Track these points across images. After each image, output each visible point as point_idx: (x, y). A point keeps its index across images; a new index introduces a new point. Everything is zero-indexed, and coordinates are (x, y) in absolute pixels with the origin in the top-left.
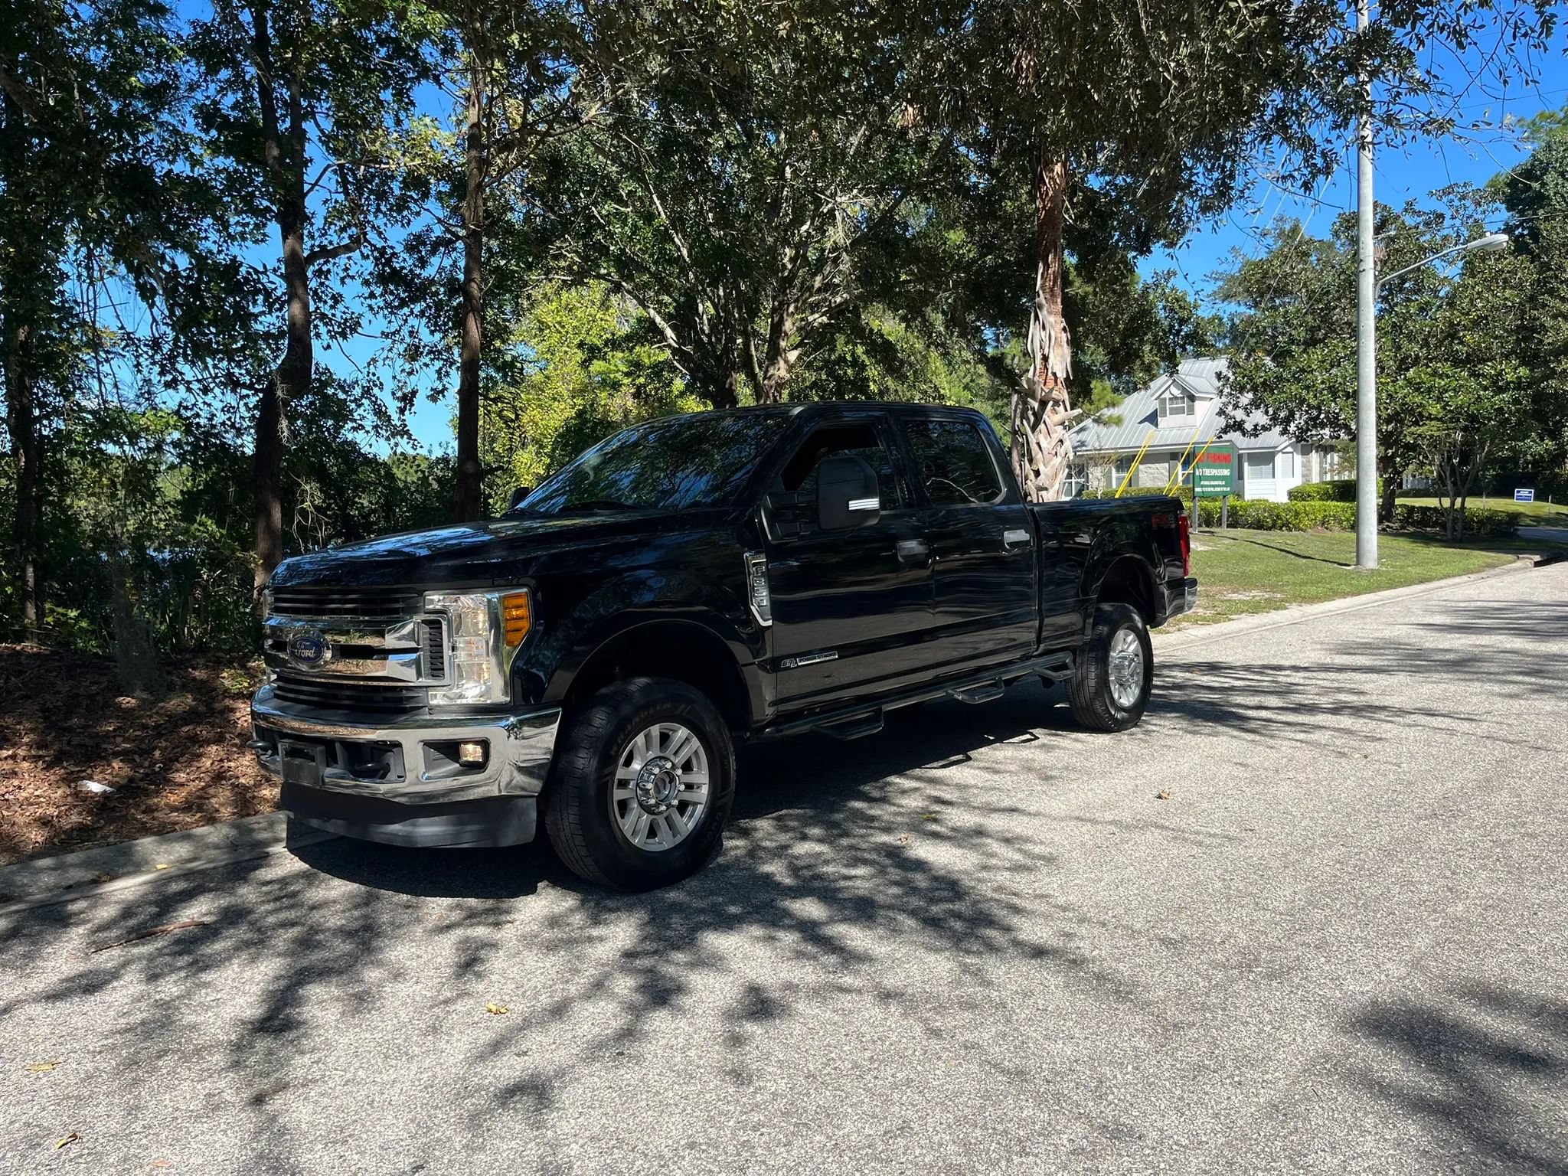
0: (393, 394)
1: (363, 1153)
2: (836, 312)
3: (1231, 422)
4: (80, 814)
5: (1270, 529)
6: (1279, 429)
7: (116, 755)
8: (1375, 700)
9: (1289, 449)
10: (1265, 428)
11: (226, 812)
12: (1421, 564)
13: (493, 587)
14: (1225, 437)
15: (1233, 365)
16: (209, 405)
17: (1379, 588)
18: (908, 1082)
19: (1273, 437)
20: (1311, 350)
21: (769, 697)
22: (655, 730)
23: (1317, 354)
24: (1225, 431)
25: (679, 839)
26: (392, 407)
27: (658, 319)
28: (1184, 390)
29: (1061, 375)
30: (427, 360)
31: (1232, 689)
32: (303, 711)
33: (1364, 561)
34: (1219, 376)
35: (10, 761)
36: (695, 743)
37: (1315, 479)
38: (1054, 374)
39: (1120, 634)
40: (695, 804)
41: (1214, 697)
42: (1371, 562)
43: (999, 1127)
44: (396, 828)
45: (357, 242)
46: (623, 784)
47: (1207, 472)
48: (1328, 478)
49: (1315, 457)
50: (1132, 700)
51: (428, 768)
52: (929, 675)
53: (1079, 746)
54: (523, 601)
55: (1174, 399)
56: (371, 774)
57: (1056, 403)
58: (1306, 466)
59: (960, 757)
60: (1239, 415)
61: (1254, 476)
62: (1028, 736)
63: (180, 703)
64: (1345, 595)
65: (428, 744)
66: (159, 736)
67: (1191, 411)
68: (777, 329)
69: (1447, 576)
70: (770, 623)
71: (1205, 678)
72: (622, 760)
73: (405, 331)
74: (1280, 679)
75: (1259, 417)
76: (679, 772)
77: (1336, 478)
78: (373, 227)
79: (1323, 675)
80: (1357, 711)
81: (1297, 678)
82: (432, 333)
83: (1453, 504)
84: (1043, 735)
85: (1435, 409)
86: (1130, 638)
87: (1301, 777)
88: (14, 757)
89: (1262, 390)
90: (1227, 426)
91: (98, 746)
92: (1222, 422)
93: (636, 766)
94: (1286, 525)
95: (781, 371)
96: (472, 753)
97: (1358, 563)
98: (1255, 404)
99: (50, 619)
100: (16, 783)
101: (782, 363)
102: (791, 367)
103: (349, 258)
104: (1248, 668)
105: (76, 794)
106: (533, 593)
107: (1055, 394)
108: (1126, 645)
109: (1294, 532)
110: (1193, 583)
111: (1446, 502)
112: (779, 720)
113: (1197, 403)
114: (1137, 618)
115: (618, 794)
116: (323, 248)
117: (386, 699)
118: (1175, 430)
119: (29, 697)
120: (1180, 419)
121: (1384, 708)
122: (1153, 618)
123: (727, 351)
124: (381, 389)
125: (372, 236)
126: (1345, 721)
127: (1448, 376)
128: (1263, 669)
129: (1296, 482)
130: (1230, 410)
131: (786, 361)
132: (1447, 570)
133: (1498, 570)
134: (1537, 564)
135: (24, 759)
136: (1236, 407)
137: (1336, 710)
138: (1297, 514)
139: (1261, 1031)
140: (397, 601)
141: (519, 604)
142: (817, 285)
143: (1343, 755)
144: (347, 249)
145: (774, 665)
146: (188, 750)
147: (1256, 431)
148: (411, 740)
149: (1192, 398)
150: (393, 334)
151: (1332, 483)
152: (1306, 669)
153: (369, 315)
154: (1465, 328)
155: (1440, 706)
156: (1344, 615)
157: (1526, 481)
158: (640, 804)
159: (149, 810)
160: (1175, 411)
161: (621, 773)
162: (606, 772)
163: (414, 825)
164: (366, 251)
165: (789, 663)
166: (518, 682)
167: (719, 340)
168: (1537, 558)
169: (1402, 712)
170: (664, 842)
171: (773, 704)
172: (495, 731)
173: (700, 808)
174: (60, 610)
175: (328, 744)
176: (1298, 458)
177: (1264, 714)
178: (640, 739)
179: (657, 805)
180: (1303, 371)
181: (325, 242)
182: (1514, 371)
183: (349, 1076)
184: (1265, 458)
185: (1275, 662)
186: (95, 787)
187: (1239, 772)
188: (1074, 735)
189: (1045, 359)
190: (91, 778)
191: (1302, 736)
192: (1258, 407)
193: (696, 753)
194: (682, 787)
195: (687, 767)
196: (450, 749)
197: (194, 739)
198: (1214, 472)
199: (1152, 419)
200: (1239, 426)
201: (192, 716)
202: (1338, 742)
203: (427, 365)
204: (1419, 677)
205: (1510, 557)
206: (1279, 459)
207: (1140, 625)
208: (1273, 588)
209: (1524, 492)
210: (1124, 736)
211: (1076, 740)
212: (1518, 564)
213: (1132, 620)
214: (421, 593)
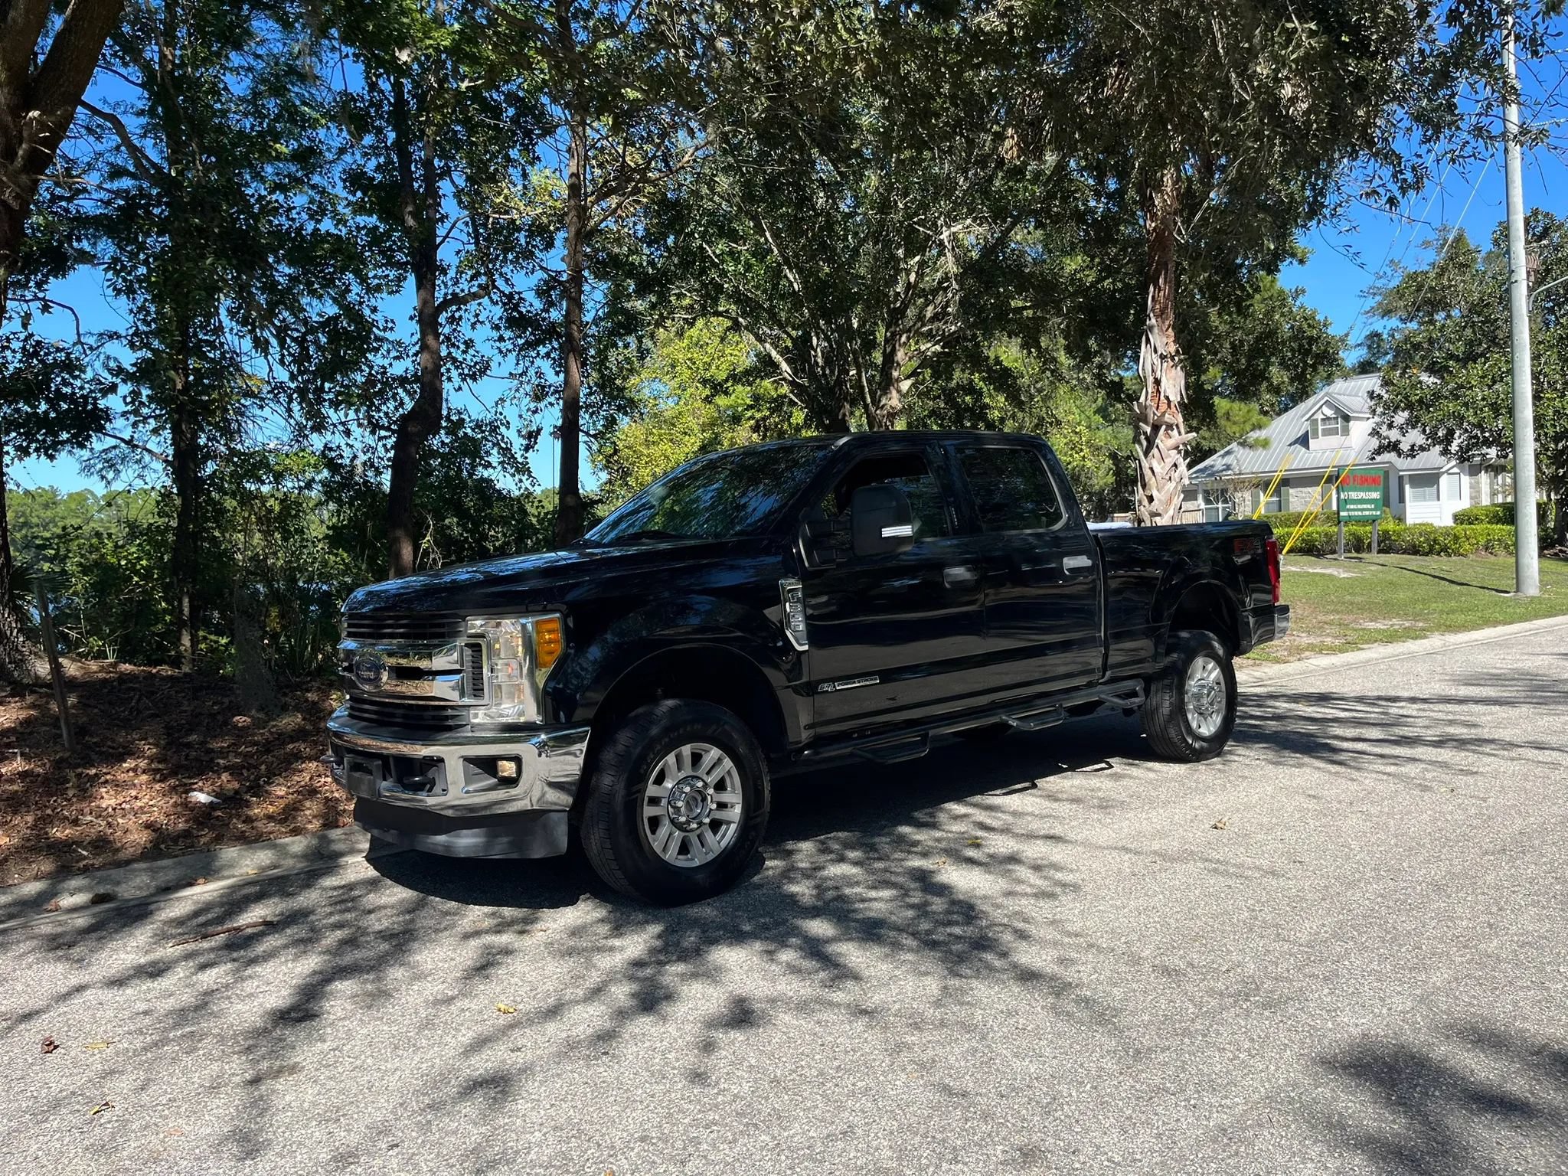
0: (519, 431)
1: (349, 1131)
2: (949, 341)
3: (1386, 442)
4: (186, 822)
5: (1427, 554)
6: (1438, 448)
7: (226, 769)
8: (1485, 733)
9: (1456, 470)
10: (1422, 449)
11: (315, 825)
13: (526, 613)
14: (1379, 459)
15: (1386, 383)
16: (352, 446)
17: (1537, 617)
18: (868, 1089)
19: (1433, 457)
20: (1470, 365)
21: (804, 719)
22: (686, 750)
23: (1477, 369)
24: (1379, 451)
25: (711, 857)
26: (518, 443)
27: (774, 353)
28: (1337, 410)
29: (1175, 398)
30: (552, 399)
31: (1336, 720)
32: (366, 727)
33: (1524, 587)
34: (1371, 395)
35: (131, 774)
36: (728, 763)
37: (1486, 501)
38: (1167, 398)
39: (1199, 661)
40: (729, 823)
41: (1312, 728)
42: (1532, 587)
43: (939, 1136)
44: (441, 838)
45: (485, 290)
46: (654, 801)
47: (1354, 495)
48: (1500, 499)
49: (1484, 478)
50: (1213, 730)
51: (468, 782)
52: (983, 700)
53: (1152, 775)
54: (556, 626)
55: (1327, 419)
56: (418, 788)
57: (1170, 427)
58: (1475, 489)
59: (1027, 784)
60: (1394, 435)
61: (1415, 498)
62: (1103, 765)
63: (291, 721)
65: (468, 760)
66: (268, 751)
67: (1346, 432)
68: (889, 359)
70: (806, 648)
71: (1310, 709)
72: (652, 778)
73: (532, 372)
74: (1391, 711)
75: (1415, 437)
76: (711, 791)
77: (1509, 499)
78: (501, 274)
79: (1441, 707)
80: (1461, 743)
81: (1412, 709)
82: (557, 373)
84: (1118, 764)
86: (1210, 666)
87: (1374, 810)
88: (134, 770)
89: (1418, 407)
90: (1380, 447)
91: (212, 760)
92: (1375, 443)
93: (669, 784)
94: (1445, 550)
95: (893, 401)
96: (508, 768)
97: (1516, 590)
98: (1412, 423)
99: (203, 646)
100: (134, 793)
101: (894, 392)
102: (904, 396)
103: (480, 304)
104: (1360, 700)
105: (186, 805)
106: (565, 617)
107: (1168, 418)
108: (1204, 674)
109: (1454, 558)
110: (1285, 609)
112: (816, 743)
113: (1351, 423)
114: (1217, 645)
115: (649, 811)
116: (454, 294)
117: (434, 718)
118: (1326, 452)
119: (157, 716)
120: (1334, 440)
121: (1493, 741)
122: (1236, 645)
123: (840, 382)
124: (508, 428)
125: (500, 283)
126: (1445, 754)
128: (1375, 700)
129: (1464, 504)
130: (1384, 431)
131: (899, 391)
135: (144, 772)
136: (1390, 426)
137: (1439, 743)
138: (1456, 538)
139: (1236, 1058)
140: (442, 625)
141: (549, 628)
142: (929, 315)
143: (1425, 788)
144: (475, 296)
145: (811, 689)
146: (287, 765)
147: (1412, 452)
148: (452, 755)
149: (1347, 418)
150: (521, 375)
151: (1499, 505)
152: (1425, 701)
153: (498, 358)
155: (1553, 740)
156: (1489, 644)
158: (672, 821)
159: (249, 820)
160: (1327, 433)
161: (652, 790)
162: (635, 788)
163: (458, 836)
164: (495, 298)
165: (827, 687)
166: (549, 701)
167: (833, 372)
169: (1512, 745)
170: (698, 859)
171: (808, 727)
172: (526, 749)
173: (733, 827)
174: (213, 637)
175: (384, 758)
176: (1466, 480)
177: (1360, 746)
178: (671, 758)
179: (688, 822)
180: (1461, 386)
181: (458, 290)
183: (358, 1062)
184: (1428, 480)
185: (1393, 693)
186: (202, 798)
187: (1311, 804)
188: (1150, 764)
189: (1157, 382)
190: (201, 790)
191: (1391, 769)
192: (1414, 427)
193: (729, 772)
194: (714, 806)
195: (720, 786)
196: (488, 765)
197: (298, 757)
198: (1362, 495)
199: (1304, 441)
200: (1394, 447)
201: (300, 735)
202: (1429, 776)
203: (552, 404)
204: (1544, 709)
206: (1444, 480)
207: (1221, 652)
208: (1417, 617)
210: (1201, 767)
211: (1150, 769)
213: (1212, 647)
214: (464, 619)
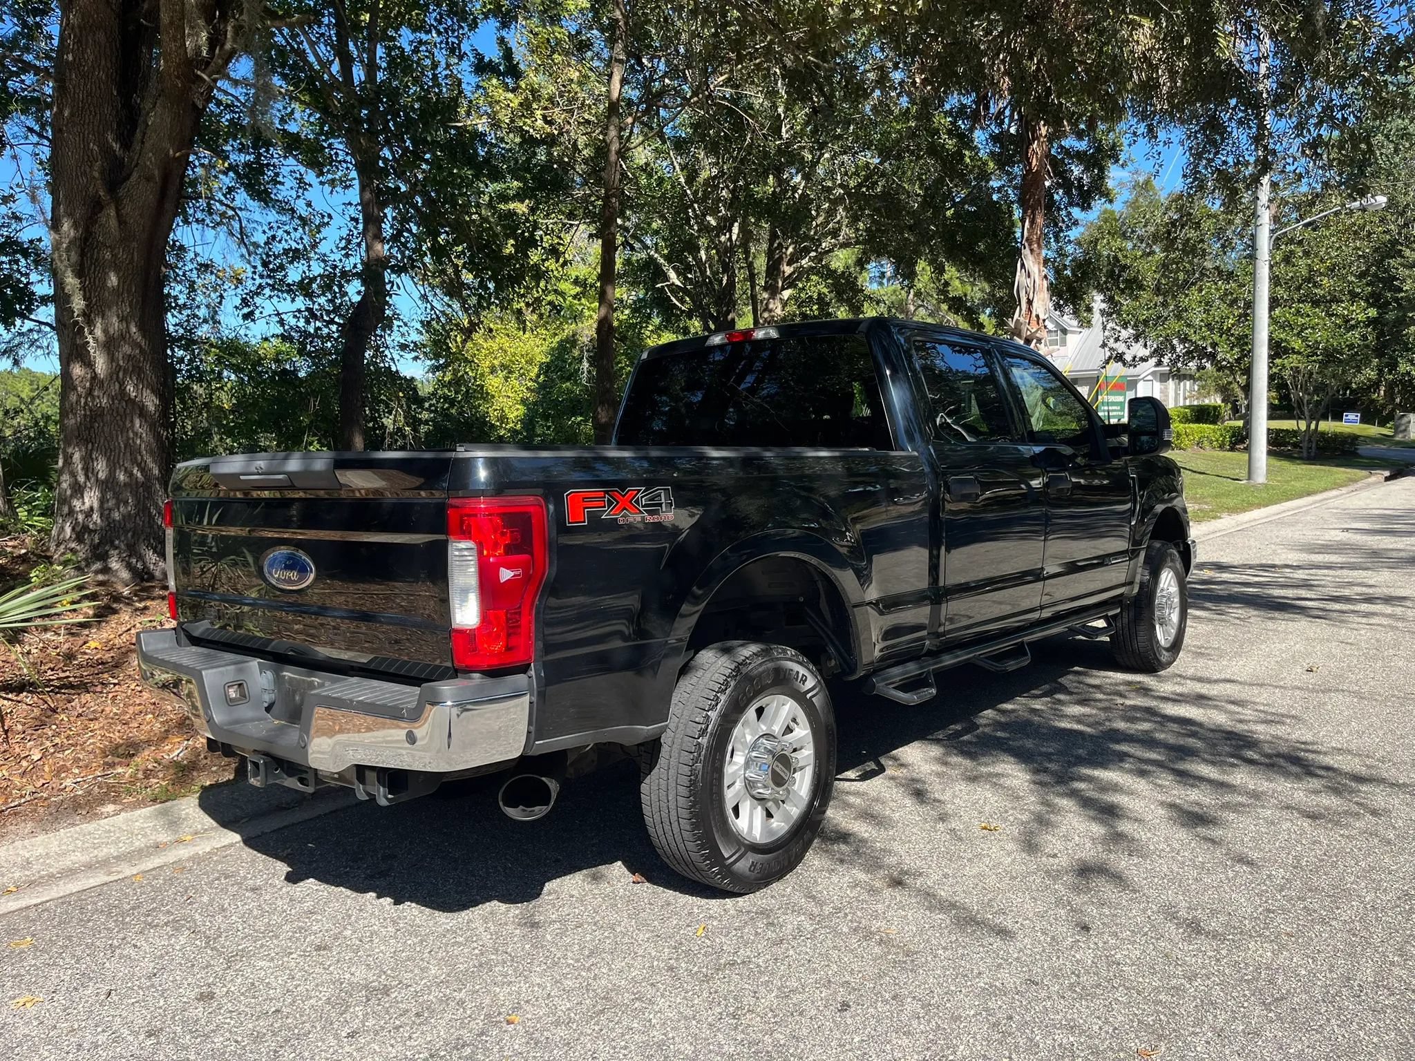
3: (1113, 353)
6: (1153, 361)
9: (1150, 377)
10: (1143, 360)
12: (1297, 479)
14: (1108, 367)
24: (1107, 362)
27: (662, 262)
28: (1058, 324)
29: (1042, 317)
31: (1260, 584)
33: (1254, 476)
37: (1172, 404)
38: (1037, 316)
42: (1261, 477)
47: (1107, 399)
48: (1188, 403)
49: (1171, 384)
57: (1039, 341)
58: (1165, 393)
60: (1121, 347)
64: (1259, 506)
67: (1064, 343)
68: (772, 271)
69: (1326, 490)
74: (1289, 575)
77: (1196, 403)
81: (1302, 574)
83: (1308, 426)
85: (1297, 344)
90: (1110, 358)
92: (1105, 353)
95: (777, 308)
97: (1249, 478)
98: (1136, 338)
101: (778, 301)
102: (784, 306)
104: (1253, 567)
107: (1039, 334)
109: (1180, 451)
111: (1303, 425)
113: (1069, 336)
121: (1404, 598)
127: (1308, 316)
128: (1264, 567)
130: (1111, 343)
131: (781, 300)
132: (1323, 485)
133: (1360, 484)
134: (1387, 479)
136: (1117, 340)
138: (1179, 435)
147: (1135, 362)
149: (1064, 331)
151: (1189, 407)
152: (1300, 567)
154: (1321, 274)
157: (1351, 406)
160: (1050, 343)
168: (1387, 473)
176: (1158, 386)
182: (1362, 312)
189: (1030, 302)
192: (1137, 341)
198: (1112, 398)
200: (1120, 358)
205: (1365, 473)
206: (1140, 386)
209: (1352, 416)
212: (1373, 479)
